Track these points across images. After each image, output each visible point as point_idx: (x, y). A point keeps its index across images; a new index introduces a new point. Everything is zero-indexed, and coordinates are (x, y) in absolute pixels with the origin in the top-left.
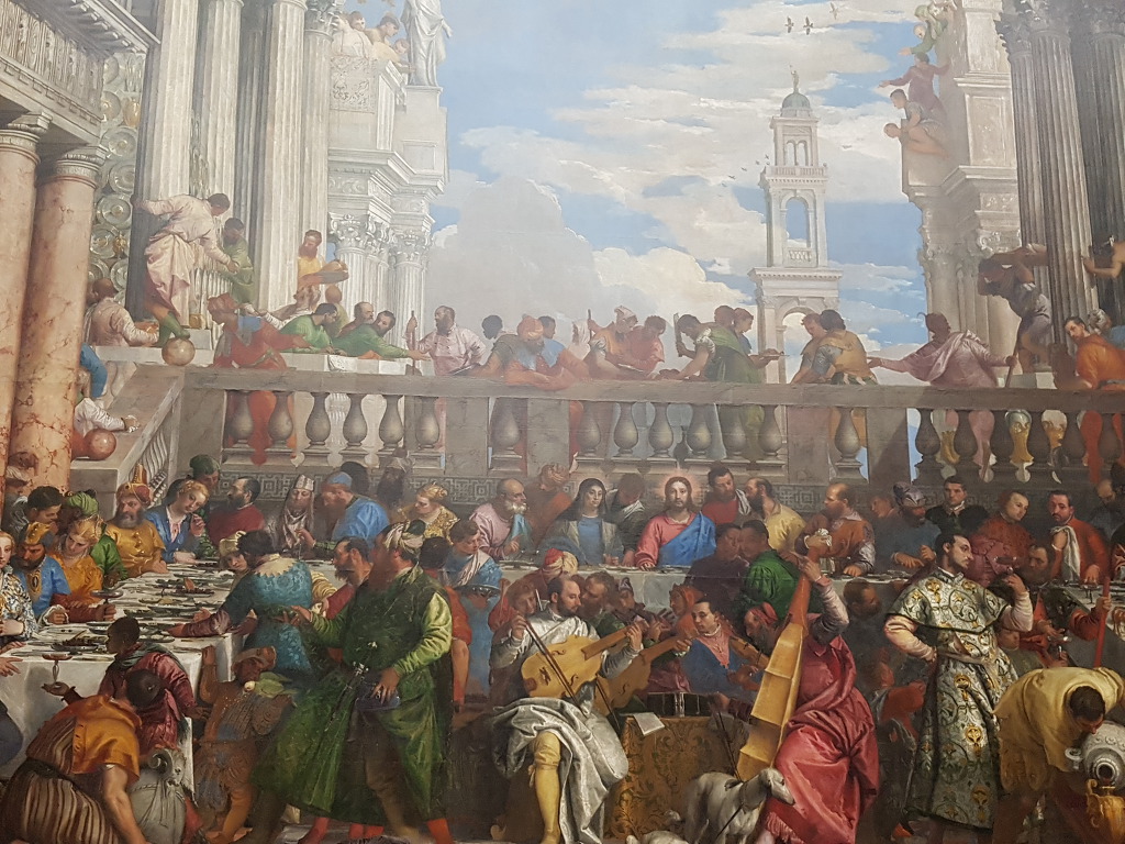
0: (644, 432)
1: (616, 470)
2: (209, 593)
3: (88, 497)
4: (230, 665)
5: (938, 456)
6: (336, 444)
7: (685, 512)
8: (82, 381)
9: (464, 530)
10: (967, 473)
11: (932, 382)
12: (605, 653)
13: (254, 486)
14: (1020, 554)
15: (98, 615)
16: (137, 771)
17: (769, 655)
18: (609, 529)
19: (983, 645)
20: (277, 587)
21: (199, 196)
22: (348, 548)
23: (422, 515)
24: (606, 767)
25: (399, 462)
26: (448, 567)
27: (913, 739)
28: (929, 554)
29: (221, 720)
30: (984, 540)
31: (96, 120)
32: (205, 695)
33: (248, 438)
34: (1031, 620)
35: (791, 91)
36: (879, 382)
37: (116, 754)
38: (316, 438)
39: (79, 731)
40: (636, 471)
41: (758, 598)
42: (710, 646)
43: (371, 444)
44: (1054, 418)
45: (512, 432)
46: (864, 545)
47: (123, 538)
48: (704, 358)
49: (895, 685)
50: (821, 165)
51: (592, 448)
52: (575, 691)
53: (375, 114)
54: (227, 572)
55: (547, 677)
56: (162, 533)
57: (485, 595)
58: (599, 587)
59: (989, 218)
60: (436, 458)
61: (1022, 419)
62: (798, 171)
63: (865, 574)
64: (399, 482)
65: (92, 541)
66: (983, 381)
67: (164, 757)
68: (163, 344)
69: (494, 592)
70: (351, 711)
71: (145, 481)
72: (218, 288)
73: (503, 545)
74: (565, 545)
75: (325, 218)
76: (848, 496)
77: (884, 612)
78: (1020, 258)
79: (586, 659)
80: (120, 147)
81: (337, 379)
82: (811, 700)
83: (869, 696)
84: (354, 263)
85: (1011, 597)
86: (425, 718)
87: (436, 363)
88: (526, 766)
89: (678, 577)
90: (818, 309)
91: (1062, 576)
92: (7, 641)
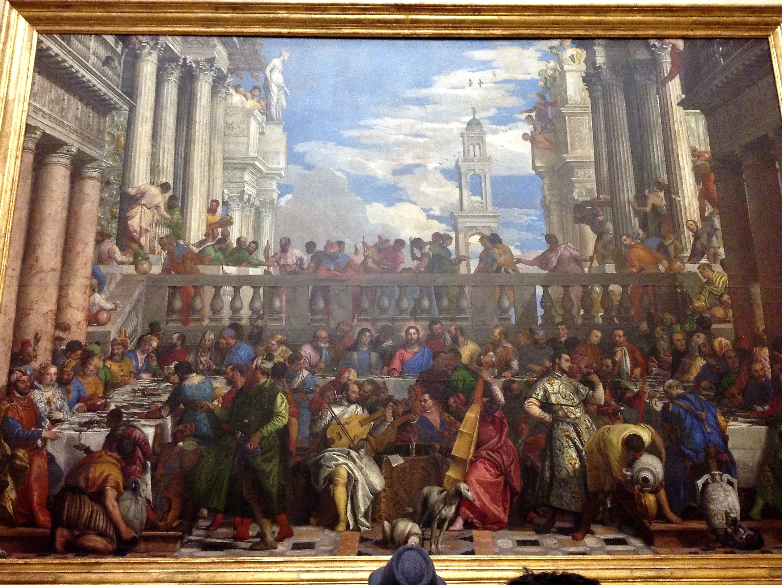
0: (394, 302)
1: (379, 323)
2: (159, 395)
3: (97, 346)
4: (170, 433)
5: (553, 311)
6: (226, 313)
7: (416, 345)
8: (93, 284)
9: (295, 358)
10: (568, 319)
11: (549, 271)
12: (372, 423)
13: (183, 338)
14: (597, 363)
15: (102, 407)
16: (122, 490)
17: (461, 421)
18: (374, 356)
19: (577, 413)
20: (194, 391)
21: (155, 184)
22: (233, 370)
23: (272, 350)
24: (372, 485)
25: (260, 322)
26: (287, 378)
27: (539, 464)
28: (548, 364)
29: (165, 462)
30: (578, 355)
31: (102, 147)
32: (158, 450)
33: (180, 312)
34: (603, 398)
35: (471, 117)
36: (521, 271)
37: (111, 482)
38: (215, 310)
39: (92, 470)
40: (389, 324)
41: (455, 391)
42: (429, 417)
43: (245, 312)
44: (615, 288)
45: (321, 304)
46: (513, 360)
47: (114, 367)
48: (426, 261)
49: (529, 436)
50: (488, 156)
51: (365, 311)
52: (356, 443)
53: (248, 137)
54: (168, 384)
55: (341, 437)
56: (134, 363)
57: (307, 393)
58: (369, 387)
59: (579, 182)
60: (280, 319)
61: (598, 289)
62: (476, 160)
63: (513, 376)
64: (260, 334)
65: (98, 369)
66: (577, 270)
67: (136, 483)
68: (135, 263)
69: (312, 391)
70: (234, 457)
71: (125, 336)
72: (164, 232)
73: (316, 366)
74: (350, 365)
75: (221, 192)
76: (505, 334)
77: (524, 396)
78: (596, 203)
79: (362, 426)
80: (114, 160)
81: (227, 278)
82: (484, 444)
83: (515, 442)
84: (236, 216)
85: (592, 386)
86: (274, 460)
87: (280, 268)
88: (328, 486)
89: (412, 380)
90: (487, 233)
91: (620, 374)
92: (55, 422)
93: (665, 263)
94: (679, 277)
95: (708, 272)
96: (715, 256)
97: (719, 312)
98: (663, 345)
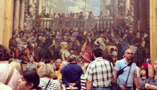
0: (73, 24)
1: (70, 28)
2: (35, 40)
3: (25, 31)
5: (100, 26)
6: (45, 26)
7: (76, 32)
8: (24, 21)
9: (56, 34)
11: (100, 19)
12: (68, 45)
13: (38, 30)
14: (107, 35)
15: (26, 41)
17: (83, 45)
18: (69, 34)
19: (103, 44)
20: (40, 39)
22: (46, 36)
23: (52, 33)
24: (68, 55)
25: (50, 28)
26: (55, 37)
28: (99, 35)
29: (36, 50)
30: (104, 34)
32: (35, 48)
33: (38, 26)
34: (108, 41)
37: (28, 53)
40: (71, 28)
41: (82, 40)
42: (78, 44)
44: (112, 22)
45: (60, 25)
46: (93, 35)
47: (28, 35)
48: (79, 17)
51: (68, 26)
52: (65, 48)
54: (36, 38)
56: (31, 34)
58: (68, 39)
59: (107, 1)
61: (109, 22)
63: (93, 37)
64: (50, 30)
65: (25, 35)
66: (106, 18)
68: (30, 17)
69: (59, 40)
70: (46, 50)
71: (29, 30)
74: (65, 35)
75: (44, 5)
76: (92, 30)
77: (94, 41)
78: (110, 6)
81: (45, 20)
82: (87, 49)
84: (47, 9)
85: (106, 39)
86: (53, 51)
87: (54, 18)
88: (61, 55)
90: (90, 12)
91: (111, 37)
92: (19, 44)
93: (122, 17)
94: (124, 20)
95: (130, 19)
96: (132, 15)
97: (131, 26)
98: (120, 32)
